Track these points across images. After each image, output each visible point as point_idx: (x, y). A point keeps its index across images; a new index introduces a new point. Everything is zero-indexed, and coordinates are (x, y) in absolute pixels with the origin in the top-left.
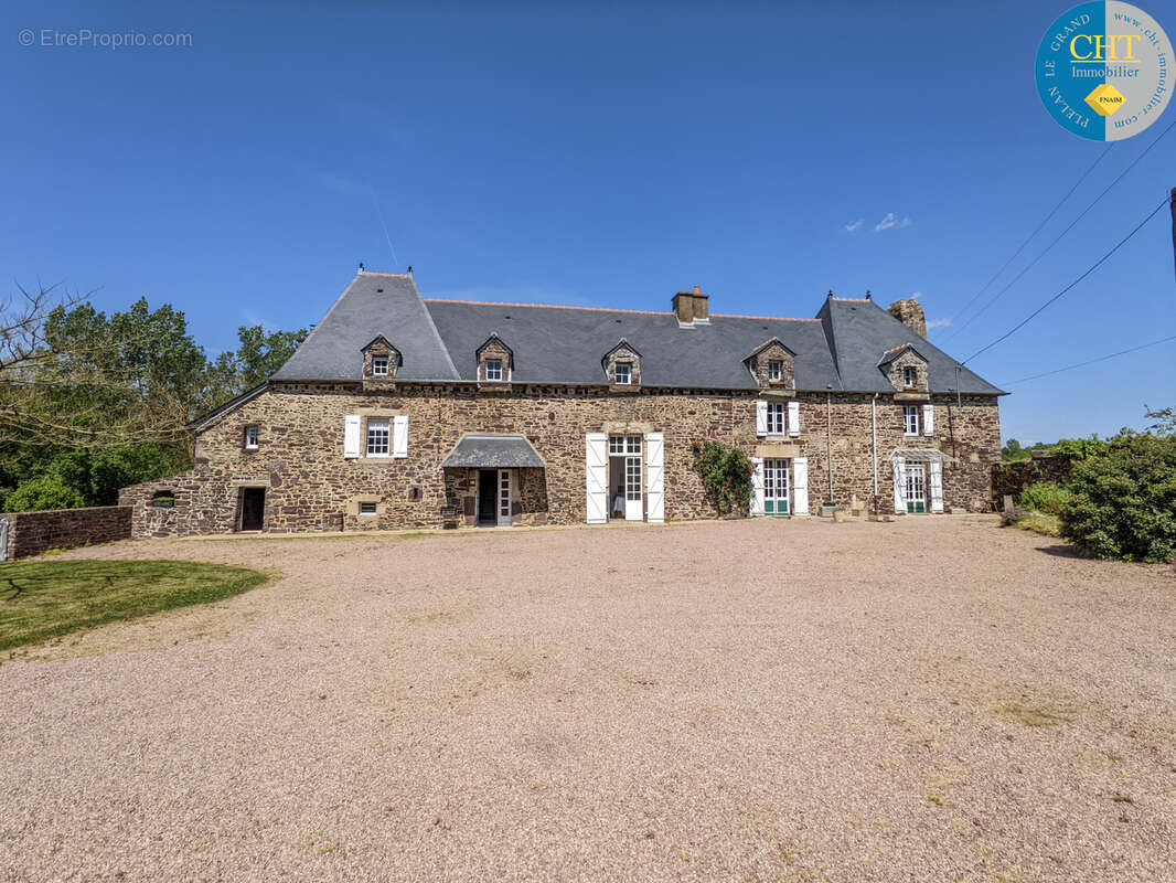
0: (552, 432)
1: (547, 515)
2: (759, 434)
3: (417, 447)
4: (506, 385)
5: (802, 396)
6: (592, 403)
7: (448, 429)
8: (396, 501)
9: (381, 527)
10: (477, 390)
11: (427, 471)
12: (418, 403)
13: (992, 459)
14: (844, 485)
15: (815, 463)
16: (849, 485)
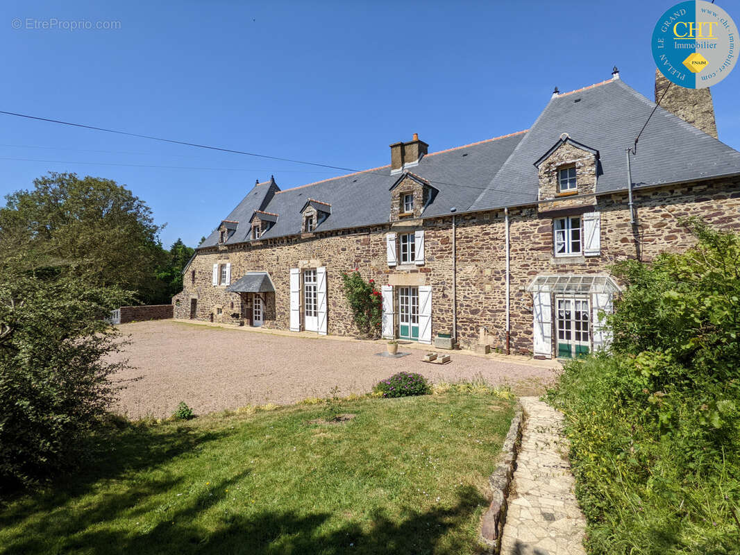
0: (278, 268)
1: (275, 323)
2: (390, 264)
4: (260, 241)
5: (429, 224)
6: (294, 248)
7: (242, 269)
8: (227, 308)
9: (223, 322)
10: (251, 245)
12: (234, 255)
14: (470, 316)
15: (440, 290)
16: (476, 316)
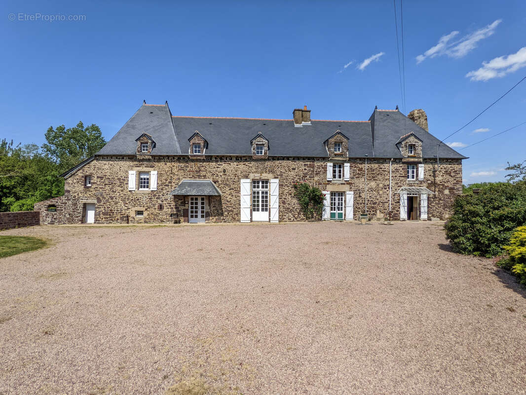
0: (225, 178)
1: (222, 218)
2: (328, 180)
3: (161, 185)
4: (202, 156)
5: (352, 160)
6: (244, 164)
7: (176, 177)
8: (152, 210)
9: (145, 222)
10: (189, 158)
11: (166, 197)
12: (162, 164)
13: (457, 193)
14: (373, 205)
15: (358, 194)
16: (375, 205)
